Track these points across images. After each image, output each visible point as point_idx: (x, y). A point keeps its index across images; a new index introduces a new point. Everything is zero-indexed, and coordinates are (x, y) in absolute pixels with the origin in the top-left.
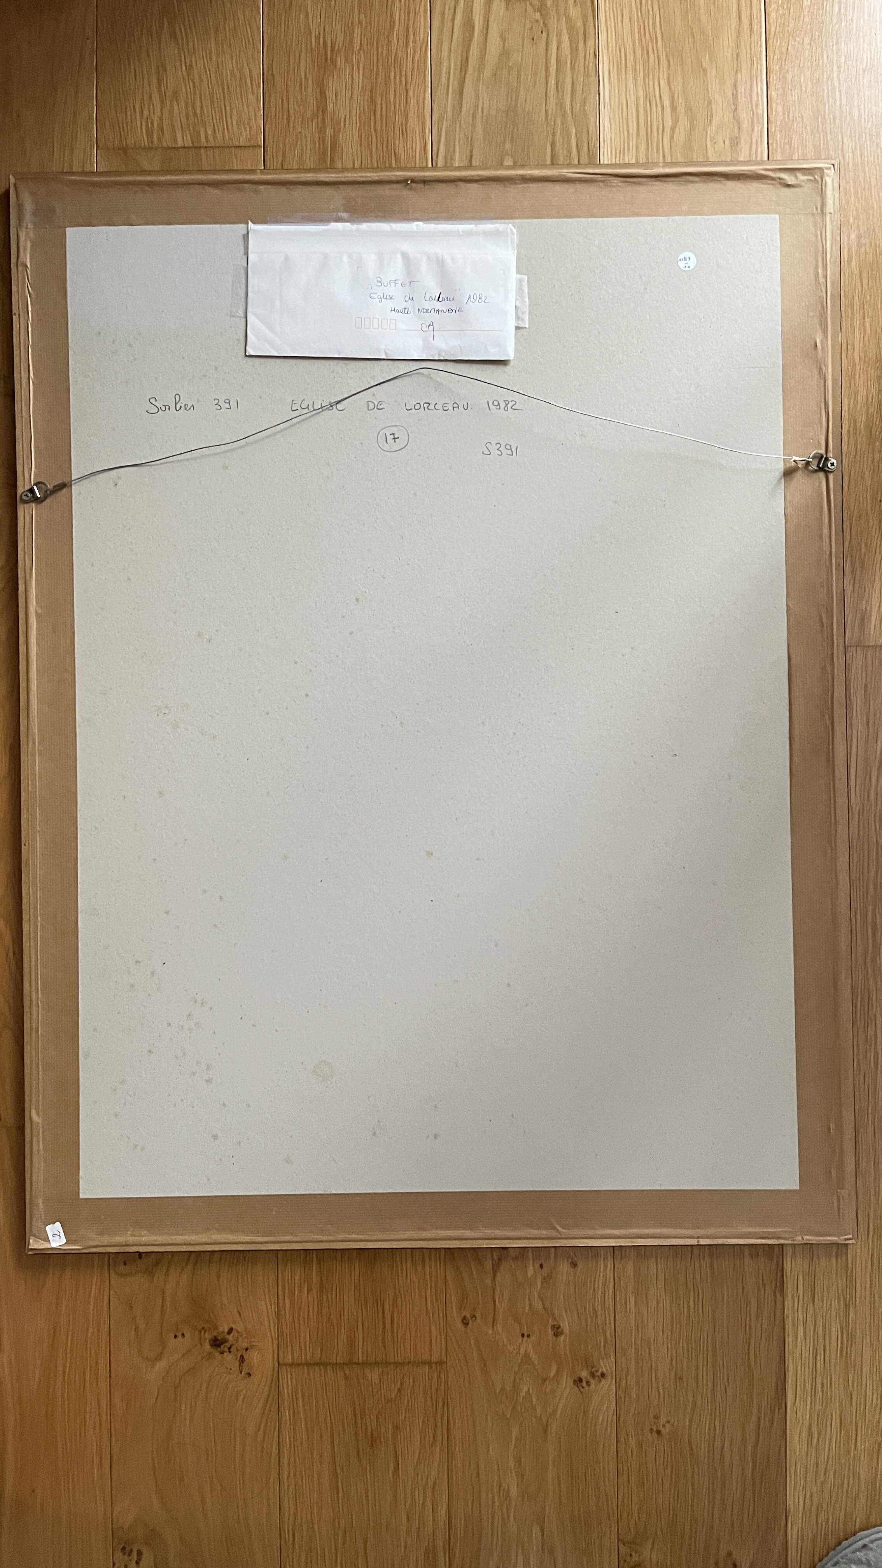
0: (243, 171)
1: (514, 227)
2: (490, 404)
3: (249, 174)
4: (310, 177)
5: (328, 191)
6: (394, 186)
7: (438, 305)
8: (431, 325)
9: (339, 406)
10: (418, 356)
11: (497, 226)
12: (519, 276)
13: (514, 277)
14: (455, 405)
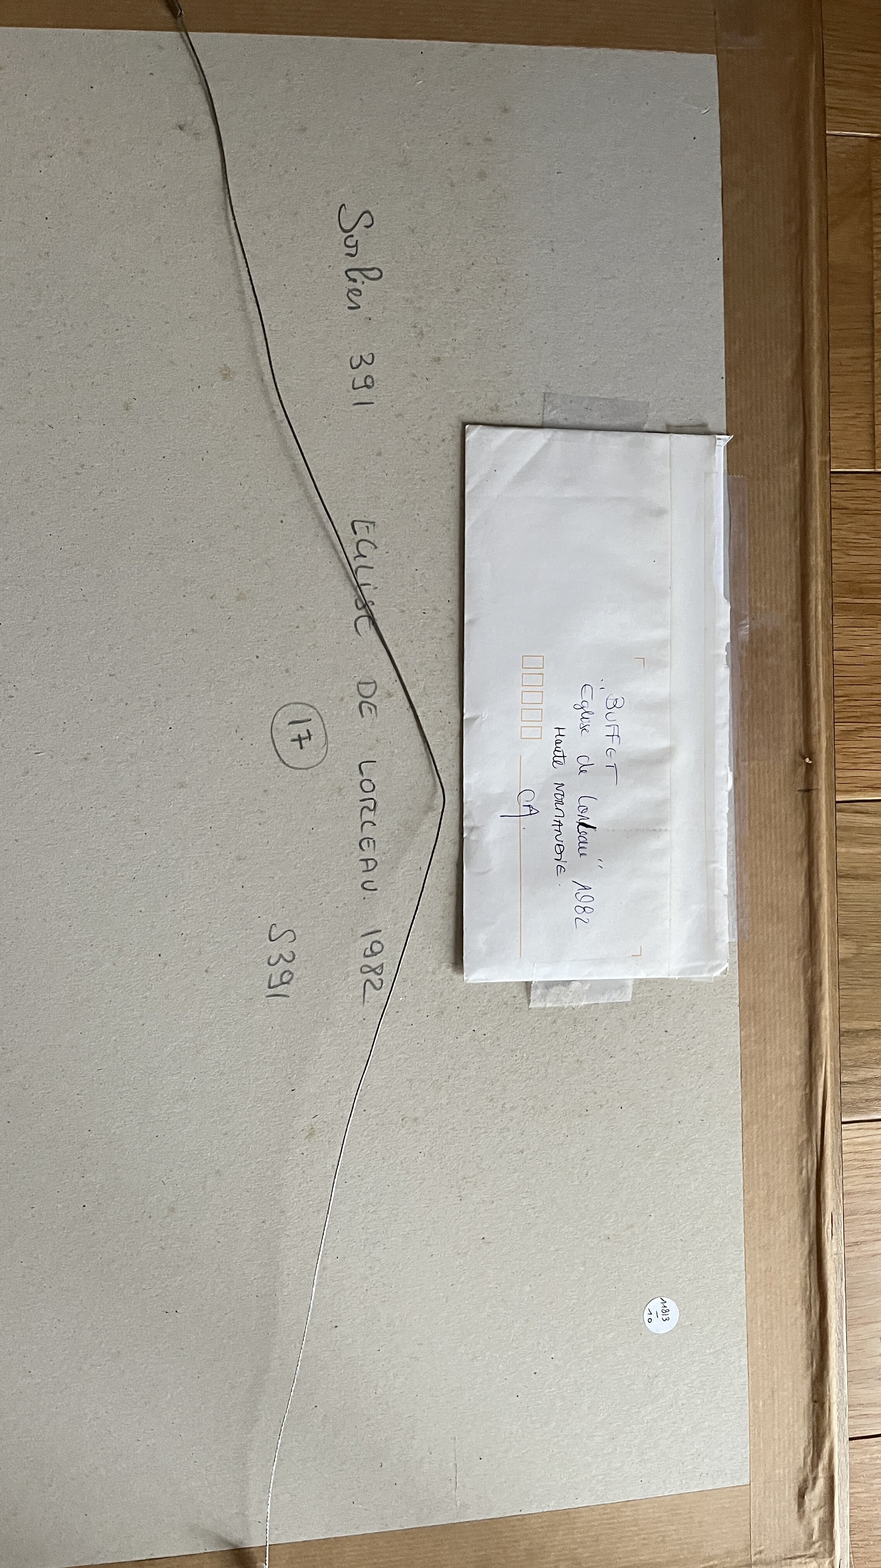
0: (826, 427)
1: (725, 972)
2: (375, 937)
3: (822, 441)
4: (817, 561)
5: (788, 598)
6: (799, 731)
7: (570, 824)
8: (532, 811)
9: (364, 623)
10: (469, 786)
11: (726, 939)
12: (631, 983)
13: (629, 974)
14: (371, 864)
